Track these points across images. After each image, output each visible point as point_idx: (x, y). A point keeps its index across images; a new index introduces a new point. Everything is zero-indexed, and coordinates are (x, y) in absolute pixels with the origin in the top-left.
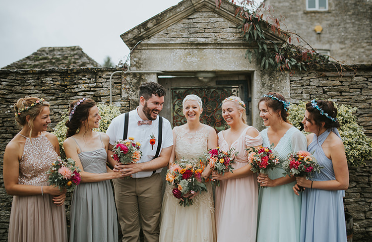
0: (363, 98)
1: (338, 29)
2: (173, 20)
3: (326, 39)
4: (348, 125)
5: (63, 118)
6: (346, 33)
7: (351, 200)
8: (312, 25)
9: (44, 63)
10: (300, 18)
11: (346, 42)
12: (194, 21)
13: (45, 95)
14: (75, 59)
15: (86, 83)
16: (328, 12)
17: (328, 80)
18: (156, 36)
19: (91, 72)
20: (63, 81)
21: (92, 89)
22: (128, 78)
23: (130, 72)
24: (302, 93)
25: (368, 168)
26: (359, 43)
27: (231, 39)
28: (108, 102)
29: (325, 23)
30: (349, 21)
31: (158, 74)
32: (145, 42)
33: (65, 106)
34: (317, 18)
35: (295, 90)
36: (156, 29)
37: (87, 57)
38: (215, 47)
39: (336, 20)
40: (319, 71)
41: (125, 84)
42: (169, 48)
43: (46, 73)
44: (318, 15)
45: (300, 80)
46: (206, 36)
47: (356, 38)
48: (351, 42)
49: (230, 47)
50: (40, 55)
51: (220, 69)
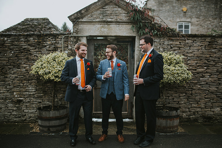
0: (191, 51)
1: (196, 10)
2: (95, 9)
4: (179, 65)
5: (39, 59)
6: (200, 12)
7: (182, 102)
9: (28, 27)
10: (175, 3)
11: (200, 17)
12: (106, 9)
13: (30, 47)
14: (45, 25)
15: (50, 41)
17: (173, 41)
18: (86, 17)
19: (53, 35)
20: (39, 39)
21: (53, 44)
22: (72, 39)
23: (73, 35)
24: (160, 48)
25: (191, 86)
27: (124, 19)
28: (61, 51)
29: (189, 6)
30: (203, 5)
31: (87, 37)
32: (81, 20)
33: (40, 52)
34: (184, 3)
35: (156, 46)
36: (86, 14)
37: (52, 24)
38: (116, 24)
39: (195, 4)
40: (168, 37)
41: (70, 42)
42: (93, 23)
43: (30, 36)
45: (159, 41)
46: (112, 18)
47: (206, 15)
48: (203, 17)
49: (124, 24)
50: (26, 23)
51: (118, 35)
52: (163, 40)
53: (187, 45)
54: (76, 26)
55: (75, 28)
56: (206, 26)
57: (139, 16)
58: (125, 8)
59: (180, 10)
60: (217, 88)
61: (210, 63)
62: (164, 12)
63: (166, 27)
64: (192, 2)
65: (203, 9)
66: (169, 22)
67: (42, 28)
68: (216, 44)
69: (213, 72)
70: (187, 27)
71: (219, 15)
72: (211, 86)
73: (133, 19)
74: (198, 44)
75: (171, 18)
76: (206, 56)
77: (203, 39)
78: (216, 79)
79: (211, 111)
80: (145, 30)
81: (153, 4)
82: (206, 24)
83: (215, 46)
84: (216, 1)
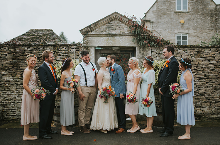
1: (193, 22)
2: (102, 24)
3: (186, 27)
5: (55, 65)
6: (197, 24)
8: (179, 19)
9: (33, 38)
10: (173, 15)
11: (197, 29)
12: (111, 25)
14: (49, 36)
15: (64, 50)
16: (188, 12)
18: (95, 31)
19: (66, 46)
20: (54, 49)
21: (67, 53)
22: (82, 49)
23: (83, 46)
24: (156, 56)
26: (204, 30)
27: (127, 33)
28: (73, 59)
29: (186, 18)
30: (199, 18)
31: (95, 47)
32: (90, 33)
34: (182, 15)
35: (153, 55)
36: (95, 28)
38: (120, 36)
39: (192, 17)
42: (100, 36)
43: (47, 46)
44: (182, 14)
45: (156, 51)
46: (116, 31)
47: (202, 27)
48: (200, 29)
51: (122, 46)
52: (159, 50)
53: (179, 54)
54: (86, 38)
55: (85, 40)
56: (203, 37)
57: (139, 30)
58: (127, 24)
59: (178, 22)
60: (205, 90)
61: (199, 69)
62: (163, 24)
63: (161, 39)
64: (189, 15)
65: (199, 21)
66: (167, 34)
67: (47, 38)
68: (203, 53)
69: (202, 77)
70: (185, 38)
71: (214, 27)
72: (200, 89)
73: (134, 32)
74: (188, 53)
75: (170, 30)
76: (195, 63)
77: (192, 49)
78: (204, 83)
79: (200, 110)
80: (144, 41)
81: (152, 16)
82: (203, 35)
83: (203, 55)
84: (211, 14)
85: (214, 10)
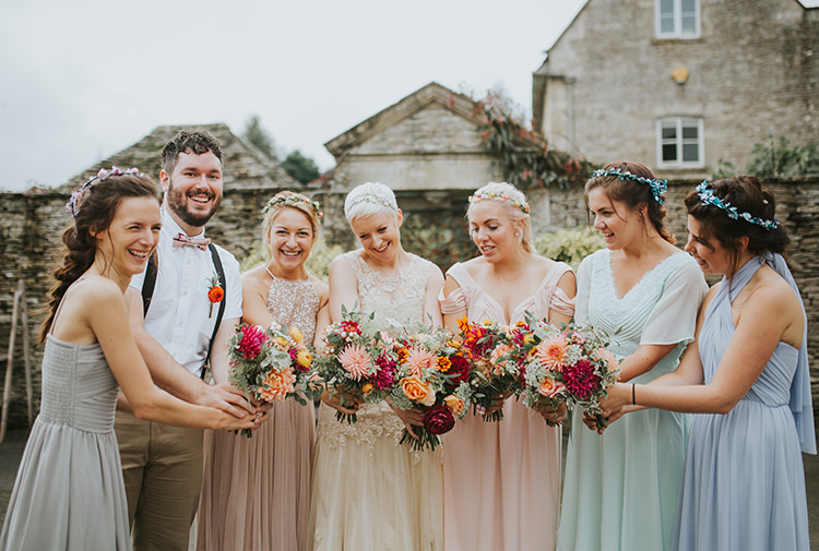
1: (719, 75)
3: (696, 94)
6: (736, 81)
8: (667, 66)
10: (645, 54)
11: (736, 99)
16: (701, 41)
18: (369, 143)
23: (335, 192)
26: (762, 101)
27: (470, 146)
29: (693, 63)
30: (742, 58)
32: (353, 151)
34: (678, 52)
38: (448, 158)
39: (715, 57)
42: (387, 159)
44: (679, 48)
46: (436, 142)
47: (755, 92)
48: (745, 99)
49: (468, 157)
50: (156, 140)
51: (455, 187)
52: (574, 197)
54: (342, 168)
55: (341, 172)
56: (758, 129)
58: (470, 117)
59: (664, 77)
62: (611, 86)
64: (707, 49)
65: (742, 71)
71: (799, 90)
73: (492, 144)
75: (635, 106)
81: (571, 60)
82: (759, 121)
84: (788, 42)
85: (796, 27)
